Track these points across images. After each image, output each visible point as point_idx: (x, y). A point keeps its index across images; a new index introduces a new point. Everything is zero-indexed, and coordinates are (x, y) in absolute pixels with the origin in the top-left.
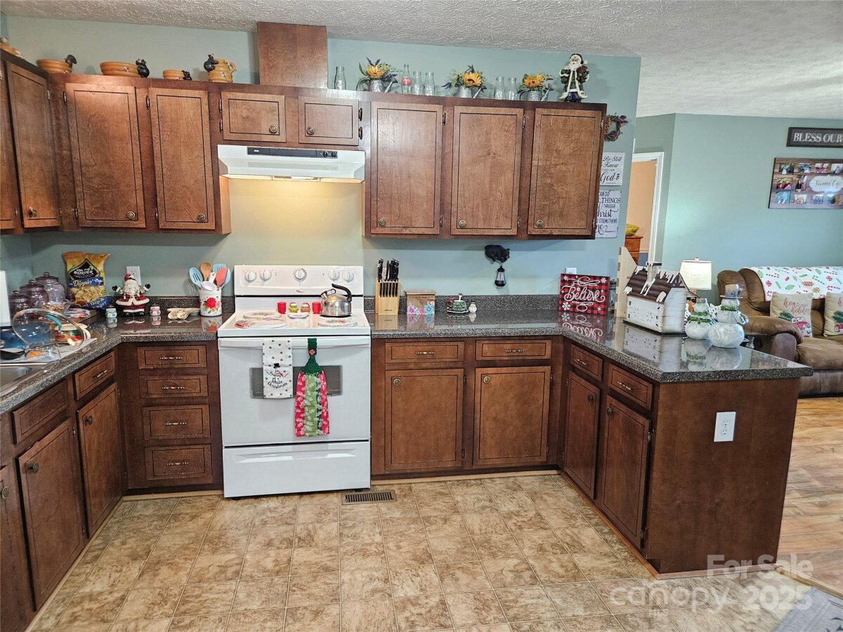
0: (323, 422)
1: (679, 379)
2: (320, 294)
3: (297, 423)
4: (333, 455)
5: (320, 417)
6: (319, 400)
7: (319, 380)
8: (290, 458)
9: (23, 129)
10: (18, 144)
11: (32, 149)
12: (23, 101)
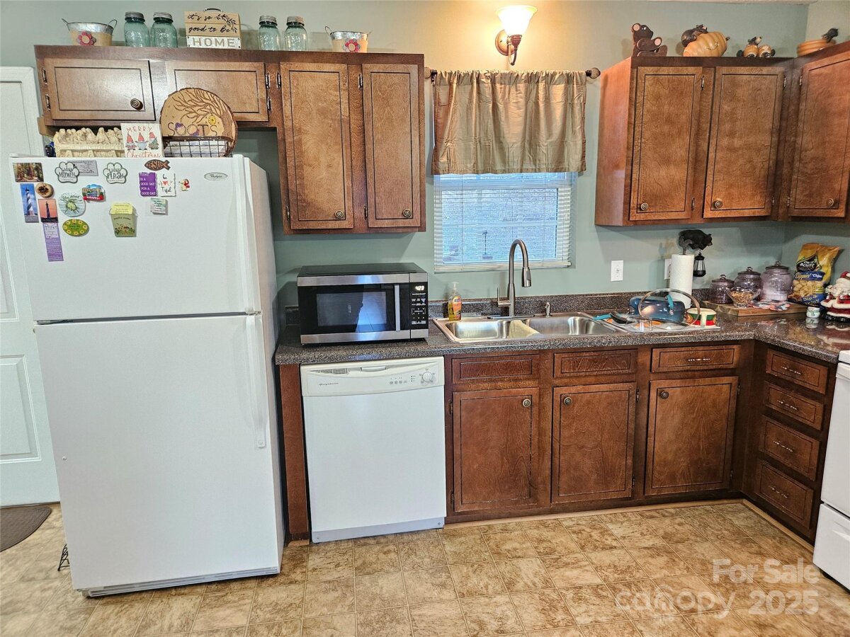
9: (727, 126)
10: (713, 141)
11: (737, 143)
12: (733, 98)
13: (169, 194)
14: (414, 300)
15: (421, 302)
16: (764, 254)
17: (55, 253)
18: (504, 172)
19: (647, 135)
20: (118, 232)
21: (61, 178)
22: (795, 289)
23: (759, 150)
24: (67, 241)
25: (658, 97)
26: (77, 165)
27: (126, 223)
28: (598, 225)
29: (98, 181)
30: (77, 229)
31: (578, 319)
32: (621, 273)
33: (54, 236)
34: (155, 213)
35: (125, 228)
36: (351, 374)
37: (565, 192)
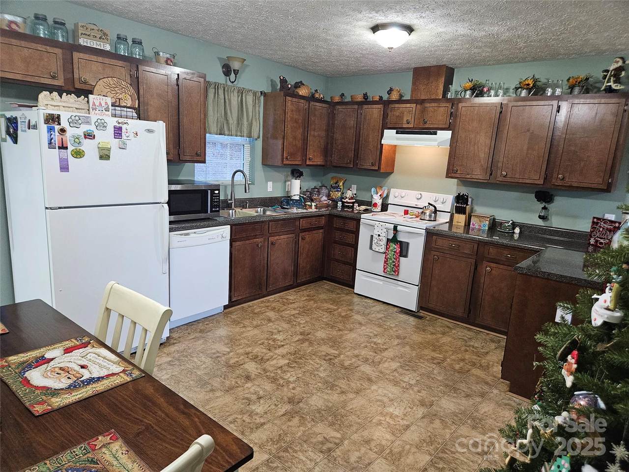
0: (396, 269)
1: (526, 272)
2: (422, 207)
3: (384, 266)
4: (400, 288)
5: (394, 265)
6: (394, 257)
7: (396, 247)
8: (381, 283)
9: (313, 126)
10: (309, 132)
11: (316, 134)
12: (315, 115)
13: (128, 138)
14: (214, 198)
15: (217, 199)
16: (317, 181)
17: (64, 168)
18: (228, 135)
19: (289, 126)
20: (101, 158)
21: (71, 125)
22: (331, 195)
23: (322, 137)
24: (72, 161)
25: (292, 111)
26: (80, 118)
27: (106, 152)
28: (262, 164)
29: (92, 128)
30: (78, 154)
31: (262, 209)
32: (271, 188)
33: (65, 158)
34: (120, 148)
35: (105, 156)
36: (192, 235)
37: (247, 148)
